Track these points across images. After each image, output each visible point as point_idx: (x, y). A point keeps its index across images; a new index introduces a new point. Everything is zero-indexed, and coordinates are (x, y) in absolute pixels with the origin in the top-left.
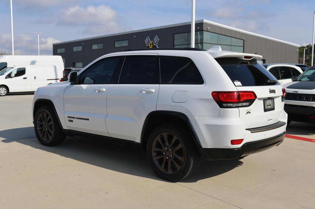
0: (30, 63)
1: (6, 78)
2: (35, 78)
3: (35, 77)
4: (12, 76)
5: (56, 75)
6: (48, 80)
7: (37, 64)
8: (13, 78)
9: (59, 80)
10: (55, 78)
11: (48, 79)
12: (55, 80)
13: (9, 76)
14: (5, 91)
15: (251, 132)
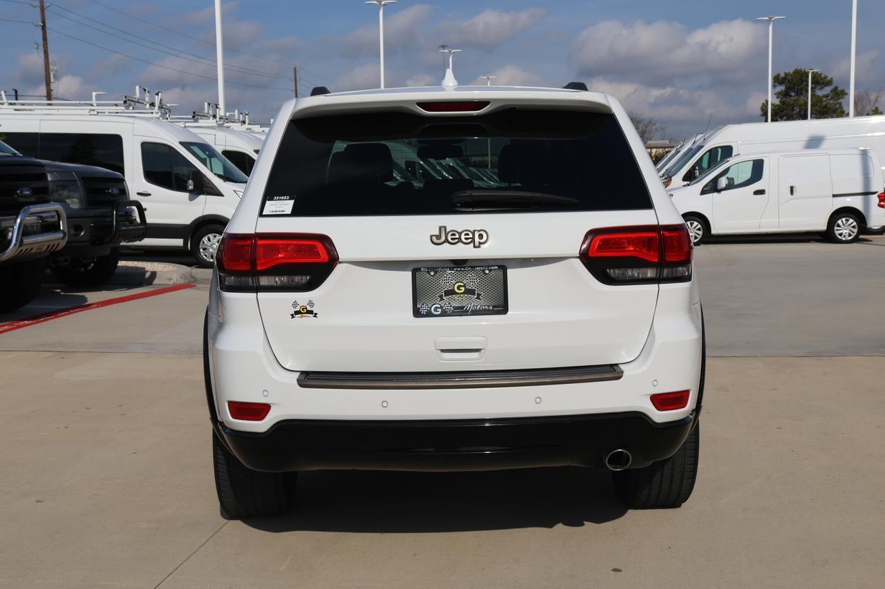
0: (802, 144)
1: (703, 192)
2: (792, 192)
3: (792, 188)
4: (719, 188)
5: (867, 180)
6: (834, 196)
7: (825, 144)
8: (722, 192)
9: (876, 195)
10: (860, 191)
11: (835, 193)
12: (860, 197)
13: (713, 188)
14: (699, 229)
15: (301, 386)
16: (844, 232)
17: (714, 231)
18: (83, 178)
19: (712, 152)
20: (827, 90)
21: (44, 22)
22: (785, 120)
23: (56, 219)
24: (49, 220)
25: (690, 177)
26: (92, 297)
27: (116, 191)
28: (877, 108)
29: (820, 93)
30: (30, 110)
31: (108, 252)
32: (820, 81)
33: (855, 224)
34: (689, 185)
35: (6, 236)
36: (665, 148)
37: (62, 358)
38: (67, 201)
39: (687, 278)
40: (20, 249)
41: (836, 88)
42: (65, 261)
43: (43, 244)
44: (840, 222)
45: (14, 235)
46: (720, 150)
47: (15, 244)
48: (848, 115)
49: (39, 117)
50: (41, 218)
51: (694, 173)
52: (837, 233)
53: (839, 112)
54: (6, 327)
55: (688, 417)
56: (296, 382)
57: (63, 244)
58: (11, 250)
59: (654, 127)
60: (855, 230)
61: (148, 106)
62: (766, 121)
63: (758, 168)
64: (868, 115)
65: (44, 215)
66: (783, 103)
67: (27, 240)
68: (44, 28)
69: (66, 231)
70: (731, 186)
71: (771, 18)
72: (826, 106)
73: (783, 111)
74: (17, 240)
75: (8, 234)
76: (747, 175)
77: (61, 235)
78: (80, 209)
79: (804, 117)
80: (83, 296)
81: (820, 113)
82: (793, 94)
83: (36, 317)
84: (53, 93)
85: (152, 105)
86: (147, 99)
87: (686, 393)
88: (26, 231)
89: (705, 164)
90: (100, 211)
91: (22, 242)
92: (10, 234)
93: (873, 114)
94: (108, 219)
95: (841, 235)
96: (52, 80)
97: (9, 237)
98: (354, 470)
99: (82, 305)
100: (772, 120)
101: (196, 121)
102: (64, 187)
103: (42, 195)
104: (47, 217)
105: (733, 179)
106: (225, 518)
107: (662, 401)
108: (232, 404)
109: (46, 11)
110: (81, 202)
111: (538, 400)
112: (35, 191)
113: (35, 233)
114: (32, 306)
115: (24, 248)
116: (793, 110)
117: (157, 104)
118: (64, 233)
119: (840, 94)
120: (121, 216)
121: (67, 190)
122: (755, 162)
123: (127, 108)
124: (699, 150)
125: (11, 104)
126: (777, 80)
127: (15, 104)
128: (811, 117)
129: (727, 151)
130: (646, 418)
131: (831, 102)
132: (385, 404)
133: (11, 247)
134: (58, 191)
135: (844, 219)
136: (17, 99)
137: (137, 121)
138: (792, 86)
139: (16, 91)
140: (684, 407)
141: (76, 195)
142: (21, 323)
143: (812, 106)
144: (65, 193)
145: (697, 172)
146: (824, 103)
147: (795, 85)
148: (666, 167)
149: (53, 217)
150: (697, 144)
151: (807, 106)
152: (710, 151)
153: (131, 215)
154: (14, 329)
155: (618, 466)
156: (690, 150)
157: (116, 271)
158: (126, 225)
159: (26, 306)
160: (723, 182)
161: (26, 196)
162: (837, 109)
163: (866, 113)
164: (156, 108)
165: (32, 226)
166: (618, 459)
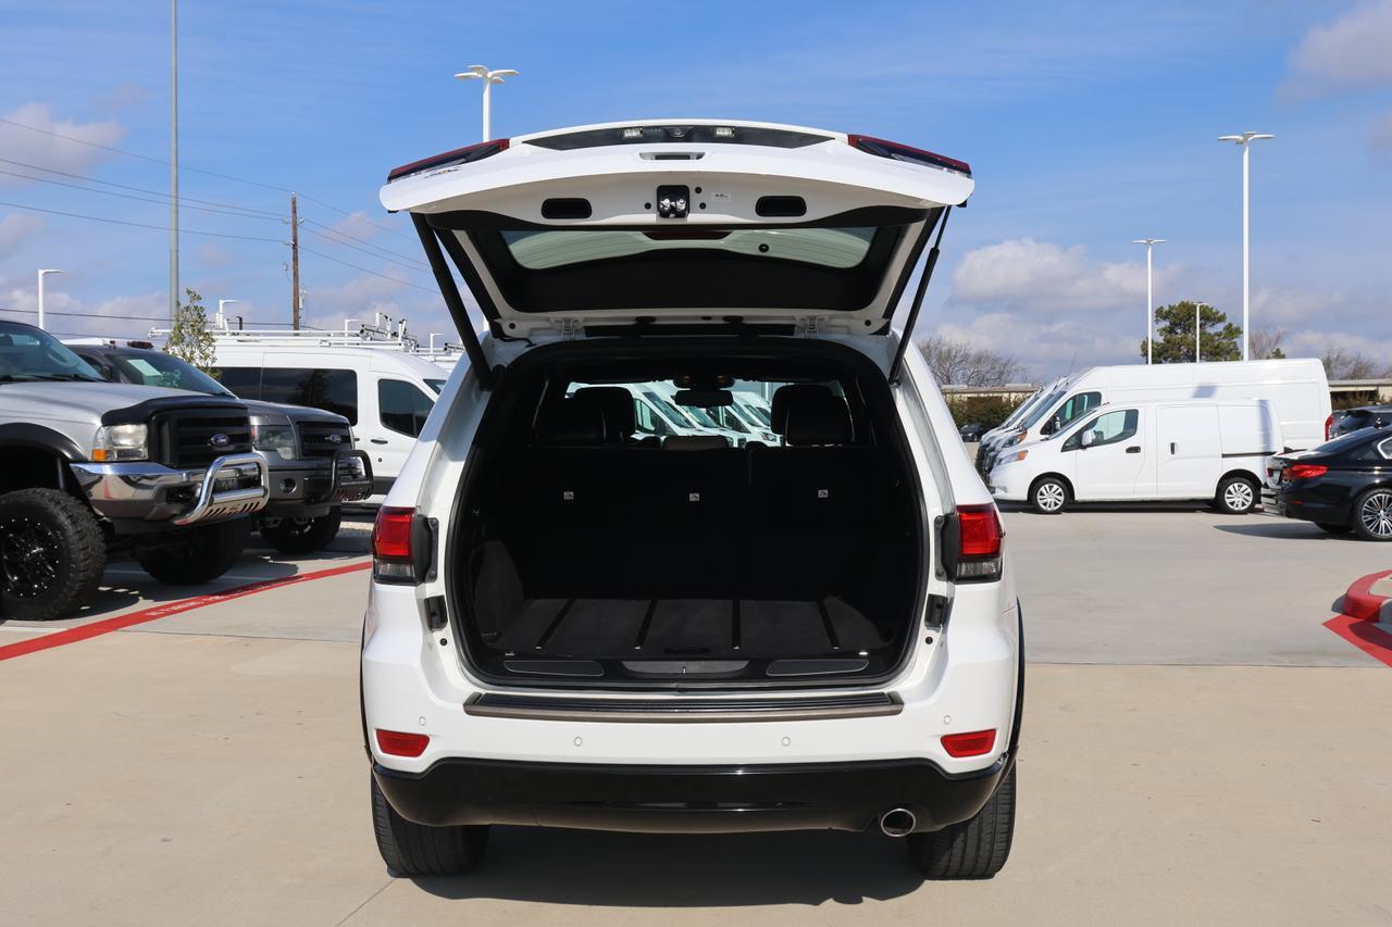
0: (1191, 391)
1: (1065, 449)
2: (1173, 450)
3: (1173, 445)
4: (1084, 443)
5: (1267, 435)
6: (1224, 456)
7: (1218, 393)
8: (1088, 449)
10: (1261, 451)
11: (1225, 453)
12: (1259, 458)
13: (1076, 443)
14: (1060, 494)
15: (469, 713)
16: (1236, 500)
17: (1078, 497)
18: (298, 423)
19: (1077, 401)
20: (1220, 327)
21: (295, 240)
22: (1170, 362)
23: (257, 473)
24: (249, 473)
25: (1049, 429)
26: (305, 566)
27: (338, 439)
28: (1278, 350)
29: (1211, 330)
30: (256, 341)
31: (327, 512)
32: (1209, 317)
33: (1249, 490)
34: (1047, 439)
35: (194, 493)
36: (1026, 392)
37: (246, 645)
38: (278, 449)
39: (994, 577)
40: (210, 508)
41: (1230, 325)
42: (275, 522)
43: (236, 503)
44: (1231, 488)
45: (203, 492)
46: (1086, 397)
47: (204, 503)
48: (1242, 358)
49: (262, 349)
50: (239, 470)
51: (1055, 425)
52: (1228, 501)
53: (1233, 354)
54: (192, 604)
55: (996, 763)
56: (461, 708)
57: (263, 503)
58: (199, 512)
59: (1014, 367)
60: (1250, 499)
61: (389, 335)
62: (1147, 363)
63: (1131, 419)
64: (1268, 358)
65: (243, 468)
66: (1168, 341)
67: (218, 498)
68: (295, 246)
69: (268, 487)
70: (1099, 441)
71: (1149, 242)
72: (1218, 347)
73: (1167, 351)
74: (206, 498)
75: (196, 490)
76: (1120, 429)
77: (261, 492)
78: (292, 460)
79: (1192, 359)
80: (295, 566)
81: (1211, 353)
82: (1179, 331)
83: (229, 591)
84: (301, 321)
85: (395, 334)
86: (389, 328)
87: (992, 732)
88: (218, 488)
89: (1068, 416)
90: (315, 464)
91: (212, 499)
92: (199, 490)
93: (1274, 357)
94: (326, 473)
95: (1232, 503)
96: (301, 306)
97: (197, 494)
98: (540, 827)
99: (290, 577)
100: (1153, 362)
101: (449, 354)
102: (275, 433)
103: (242, 443)
104: (245, 470)
105: (1102, 433)
106: (392, 875)
107: (958, 744)
108: (382, 734)
109: (299, 229)
110: (294, 452)
111: (786, 741)
112: (233, 439)
113: (230, 489)
114: (228, 578)
115: (215, 508)
116: (1179, 350)
117: (401, 334)
118: (266, 491)
119: (1233, 332)
120: (341, 469)
121: (278, 437)
122: (1128, 412)
123: (364, 338)
124: (1060, 397)
125: (234, 334)
126: (1160, 314)
127: (238, 334)
128: (1201, 359)
129: (1095, 398)
130: (935, 767)
131: (1224, 341)
132: (578, 741)
133: (200, 505)
134: (267, 437)
135: (1236, 485)
136: (241, 329)
137: (375, 354)
138: (1178, 321)
139: (241, 319)
140: (989, 752)
141: (290, 442)
142: (211, 599)
143: (1201, 345)
144: (277, 440)
145: (1058, 424)
146: (1216, 343)
147: (1181, 320)
148: (1022, 417)
149: (254, 469)
150: (1058, 390)
151: (1195, 346)
152: (1074, 398)
153: (355, 468)
154: (201, 605)
155: (898, 830)
156: (1051, 396)
157: (338, 534)
158: (348, 480)
159: (222, 577)
160: (1089, 437)
161: (222, 445)
162: (1231, 350)
163: (1265, 355)
164: (400, 338)
165: (227, 481)
166: (898, 821)
